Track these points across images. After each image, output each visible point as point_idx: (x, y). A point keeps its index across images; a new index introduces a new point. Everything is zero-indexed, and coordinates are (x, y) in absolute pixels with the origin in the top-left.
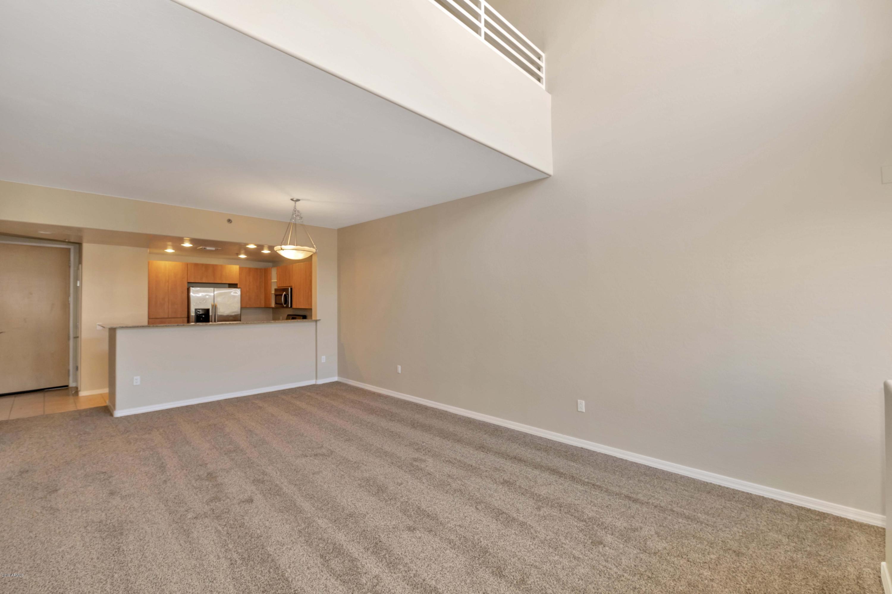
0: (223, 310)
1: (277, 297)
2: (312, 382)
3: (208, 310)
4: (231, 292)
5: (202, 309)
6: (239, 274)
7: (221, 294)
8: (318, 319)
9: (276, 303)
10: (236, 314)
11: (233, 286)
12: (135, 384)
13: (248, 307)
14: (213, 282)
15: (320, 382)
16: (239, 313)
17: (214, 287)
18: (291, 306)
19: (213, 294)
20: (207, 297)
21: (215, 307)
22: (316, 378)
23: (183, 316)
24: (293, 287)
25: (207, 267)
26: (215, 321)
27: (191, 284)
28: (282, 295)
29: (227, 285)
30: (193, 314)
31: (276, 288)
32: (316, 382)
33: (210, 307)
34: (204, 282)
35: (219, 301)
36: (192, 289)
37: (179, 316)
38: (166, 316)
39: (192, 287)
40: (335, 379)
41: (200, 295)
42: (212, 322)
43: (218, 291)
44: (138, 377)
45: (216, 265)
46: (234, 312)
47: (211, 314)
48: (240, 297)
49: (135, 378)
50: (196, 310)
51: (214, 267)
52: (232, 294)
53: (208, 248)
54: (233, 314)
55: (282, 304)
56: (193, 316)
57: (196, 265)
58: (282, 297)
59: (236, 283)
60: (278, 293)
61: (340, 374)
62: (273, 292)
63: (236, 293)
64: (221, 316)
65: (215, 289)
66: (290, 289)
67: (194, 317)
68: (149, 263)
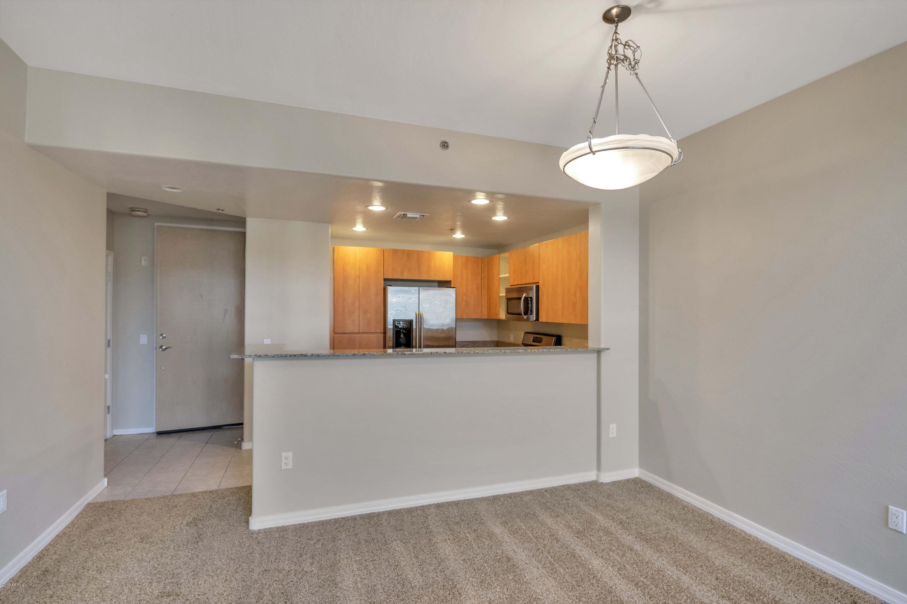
0: (431, 322)
1: (510, 302)
2: (590, 476)
3: (410, 322)
4: (442, 294)
5: (403, 321)
6: (453, 266)
7: (428, 298)
8: (603, 346)
9: (508, 313)
10: (449, 327)
11: (444, 284)
12: (284, 467)
13: (465, 318)
14: (417, 278)
15: (607, 477)
16: (454, 326)
17: (419, 286)
18: (537, 319)
19: (417, 297)
20: (410, 301)
21: (420, 317)
22: (599, 469)
23: (378, 331)
24: (540, 285)
25: (409, 254)
26: (420, 347)
27: (389, 281)
28: (520, 299)
29: (437, 284)
30: (390, 326)
31: (509, 287)
32: (598, 476)
33: (413, 318)
34: (406, 278)
35: (425, 308)
36: (390, 289)
37: (372, 331)
38: (356, 331)
39: (390, 286)
40: (635, 472)
41: (400, 298)
42: (416, 347)
43: (424, 293)
44: (290, 454)
45: (422, 252)
46: (446, 325)
47: (414, 327)
48: (454, 302)
49: (284, 454)
50: (394, 321)
51: (419, 255)
52: (444, 297)
53: (410, 215)
54: (445, 330)
55: (520, 314)
56: (390, 329)
57: (395, 251)
58: (520, 303)
59: (449, 279)
60: (515, 295)
61: (643, 464)
62: (503, 294)
63: (450, 294)
64: (428, 336)
65: (420, 289)
66: (535, 286)
67: (392, 332)
68: (334, 248)
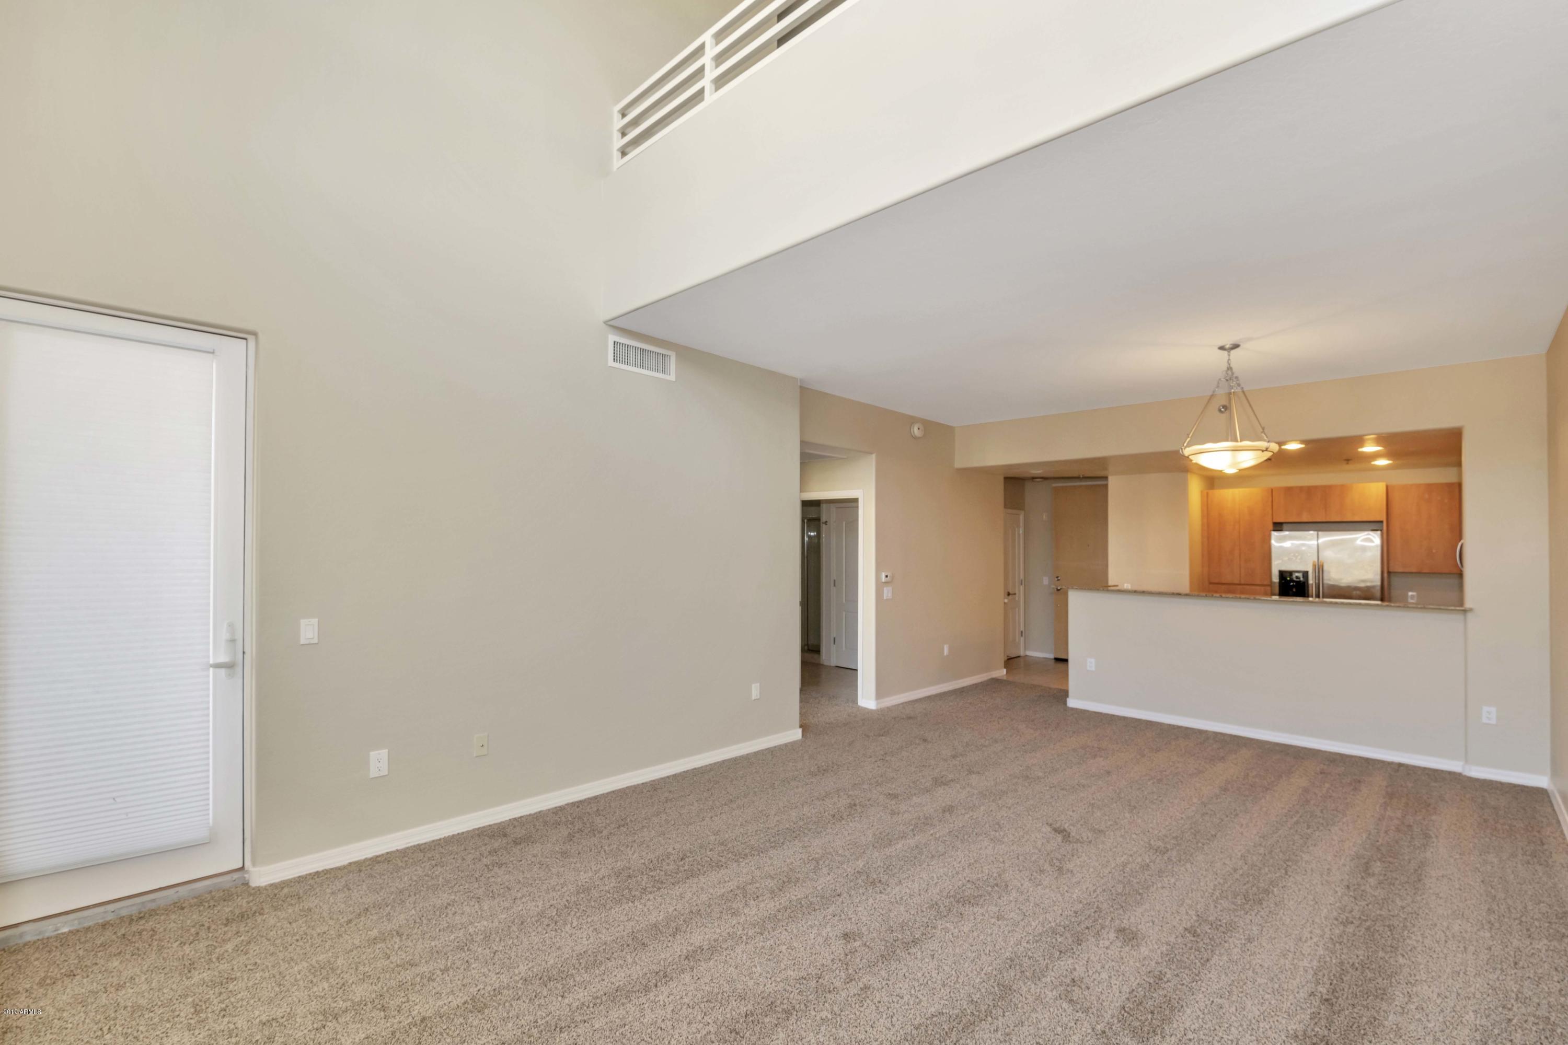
0: (1336, 575)
3: (1306, 574)
4: (1356, 539)
5: (1294, 572)
6: (1386, 500)
7: (1333, 544)
8: (1470, 606)
10: (1369, 584)
13: (1398, 571)
14: (1324, 520)
16: (1379, 583)
17: (1318, 531)
19: (1316, 543)
20: (1304, 548)
21: (1319, 569)
23: (1265, 582)
25: (1309, 491)
26: (1320, 596)
27: (1275, 526)
30: (1277, 579)
32: (1465, 769)
33: (1310, 569)
34: (1304, 520)
35: (1328, 555)
36: (1277, 534)
37: (1256, 582)
38: (1236, 581)
41: (1288, 544)
42: (1312, 597)
43: (1327, 538)
45: (1332, 486)
46: (1363, 581)
47: (1310, 581)
48: (1379, 549)
50: (1281, 571)
51: (1325, 492)
52: (1359, 542)
54: (1362, 585)
56: (1274, 583)
57: (1291, 489)
59: (1381, 520)
63: (1372, 540)
64: (1333, 587)
65: (1320, 533)
67: (1277, 585)
